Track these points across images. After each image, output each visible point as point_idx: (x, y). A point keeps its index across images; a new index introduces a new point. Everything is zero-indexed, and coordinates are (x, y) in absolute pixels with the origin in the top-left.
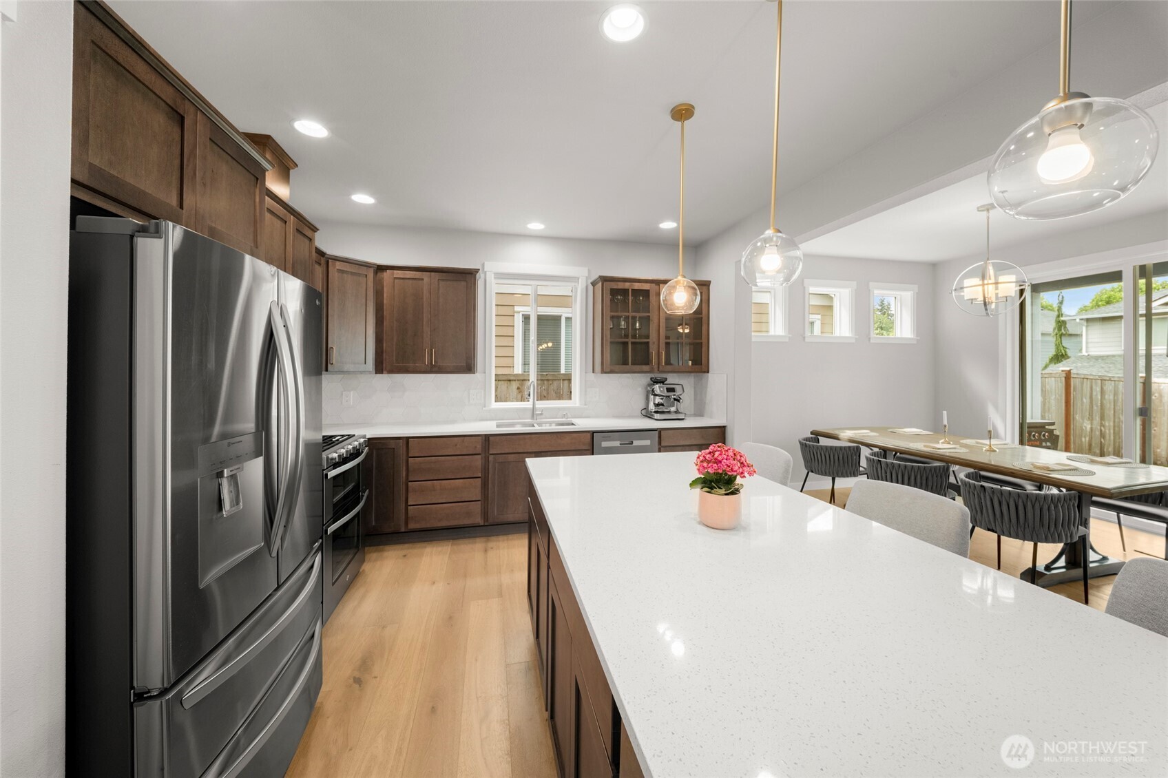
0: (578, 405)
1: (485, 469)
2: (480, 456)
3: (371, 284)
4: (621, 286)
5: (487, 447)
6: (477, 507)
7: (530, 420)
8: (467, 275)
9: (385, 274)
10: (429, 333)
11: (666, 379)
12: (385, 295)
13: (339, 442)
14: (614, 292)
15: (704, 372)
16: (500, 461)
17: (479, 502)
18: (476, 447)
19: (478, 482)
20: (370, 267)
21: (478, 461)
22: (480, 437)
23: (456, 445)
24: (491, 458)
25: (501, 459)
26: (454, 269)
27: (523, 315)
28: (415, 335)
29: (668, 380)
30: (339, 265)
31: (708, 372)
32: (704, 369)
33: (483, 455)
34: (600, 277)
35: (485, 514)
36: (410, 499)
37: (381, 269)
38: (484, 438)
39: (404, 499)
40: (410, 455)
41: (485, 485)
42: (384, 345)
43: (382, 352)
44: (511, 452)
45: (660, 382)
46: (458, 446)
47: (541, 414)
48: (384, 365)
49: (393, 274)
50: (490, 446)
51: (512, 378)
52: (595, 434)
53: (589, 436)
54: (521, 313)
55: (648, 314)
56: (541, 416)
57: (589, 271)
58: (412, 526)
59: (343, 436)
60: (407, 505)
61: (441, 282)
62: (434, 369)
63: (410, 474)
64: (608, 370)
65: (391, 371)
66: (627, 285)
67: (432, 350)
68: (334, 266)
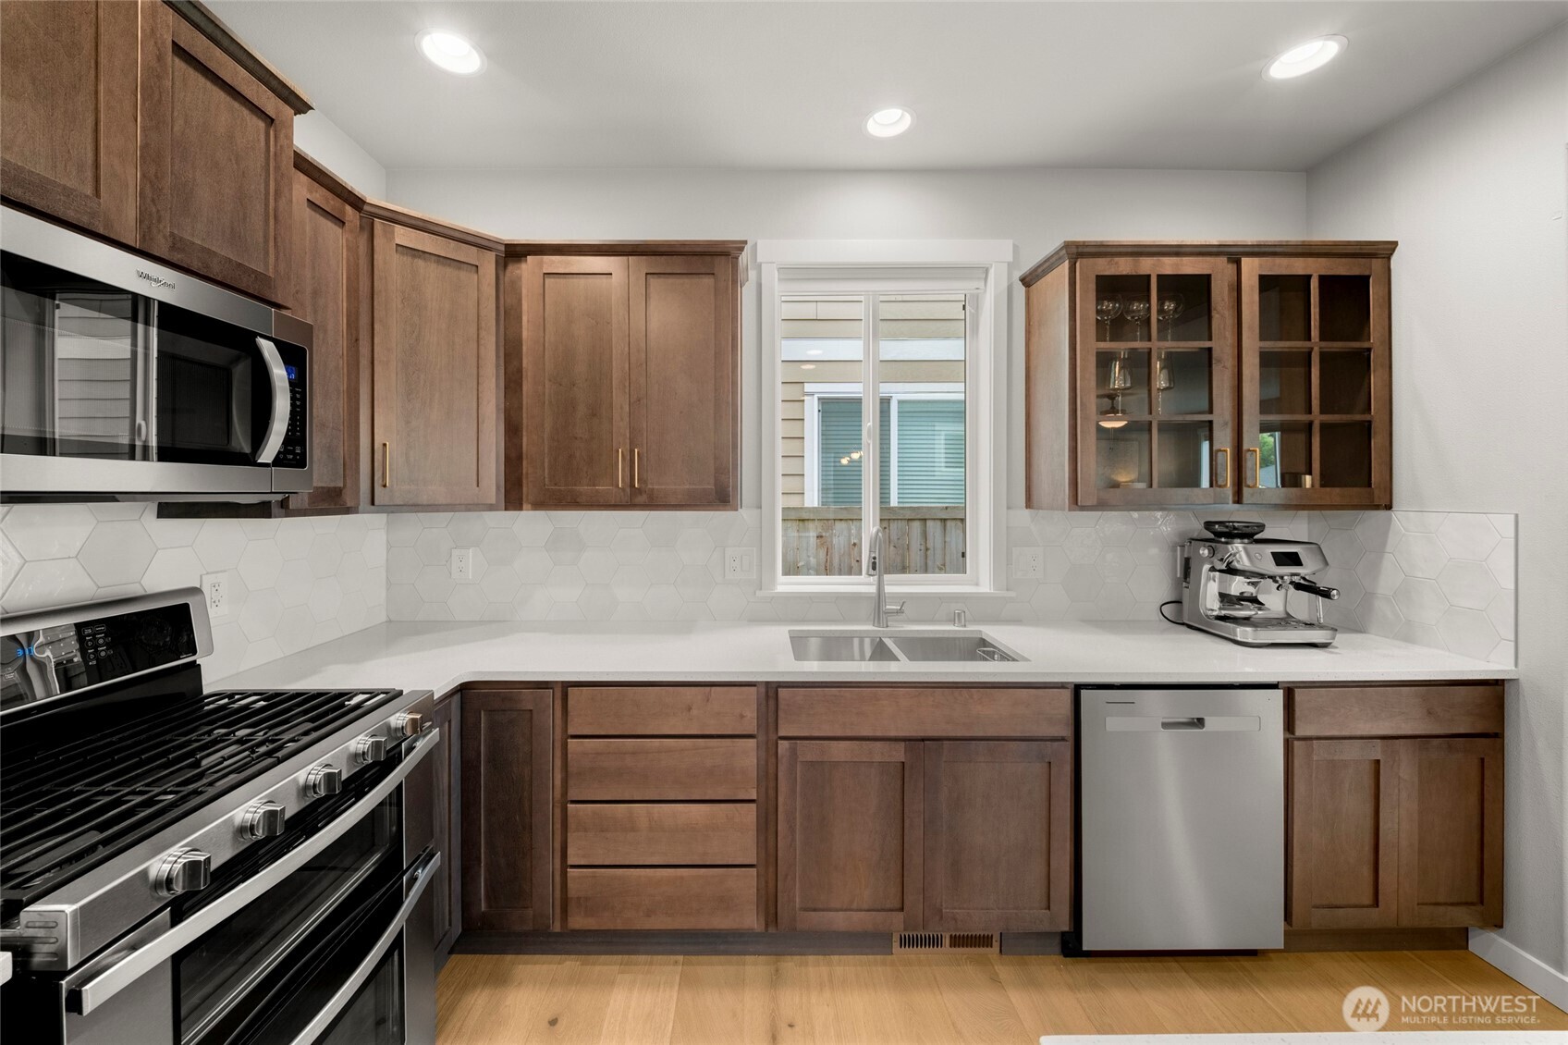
0: (986, 587)
1: (768, 776)
2: (752, 742)
3: (489, 291)
4: (1124, 267)
5: (771, 720)
6: (745, 885)
7: (870, 627)
8: (717, 260)
9: (524, 266)
10: (626, 408)
11: (1261, 527)
12: (525, 319)
13: (360, 712)
14: (1110, 287)
15: (1377, 507)
16: (809, 758)
17: (754, 871)
18: (742, 716)
19: (749, 814)
20: (489, 249)
21: (747, 755)
22: (753, 689)
23: (690, 709)
24: (783, 745)
25: (809, 752)
26: (683, 244)
27: (819, 399)
28: (594, 415)
29: (1266, 531)
30: (402, 235)
31: (1389, 507)
32: (1379, 498)
33: (762, 738)
34: (1067, 245)
35: (770, 906)
36: (570, 851)
37: (515, 253)
38: (763, 690)
39: (558, 846)
40: (571, 731)
41: (767, 824)
42: (525, 439)
43: (520, 458)
44: (839, 734)
45: (1242, 536)
46: (694, 712)
47: (900, 612)
48: (525, 489)
49: (541, 264)
50: (781, 714)
51: (805, 516)
52: (1083, 692)
53: (1067, 696)
54: (816, 396)
55: (1207, 344)
56: (901, 617)
57: (1016, 248)
58: (578, 921)
59: (373, 694)
60: (565, 866)
61: (653, 281)
62: (641, 499)
63: (571, 782)
64: (1093, 501)
65: (539, 505)
66: (1147, 266)
67: (632, 452)
68: (389, 235)
